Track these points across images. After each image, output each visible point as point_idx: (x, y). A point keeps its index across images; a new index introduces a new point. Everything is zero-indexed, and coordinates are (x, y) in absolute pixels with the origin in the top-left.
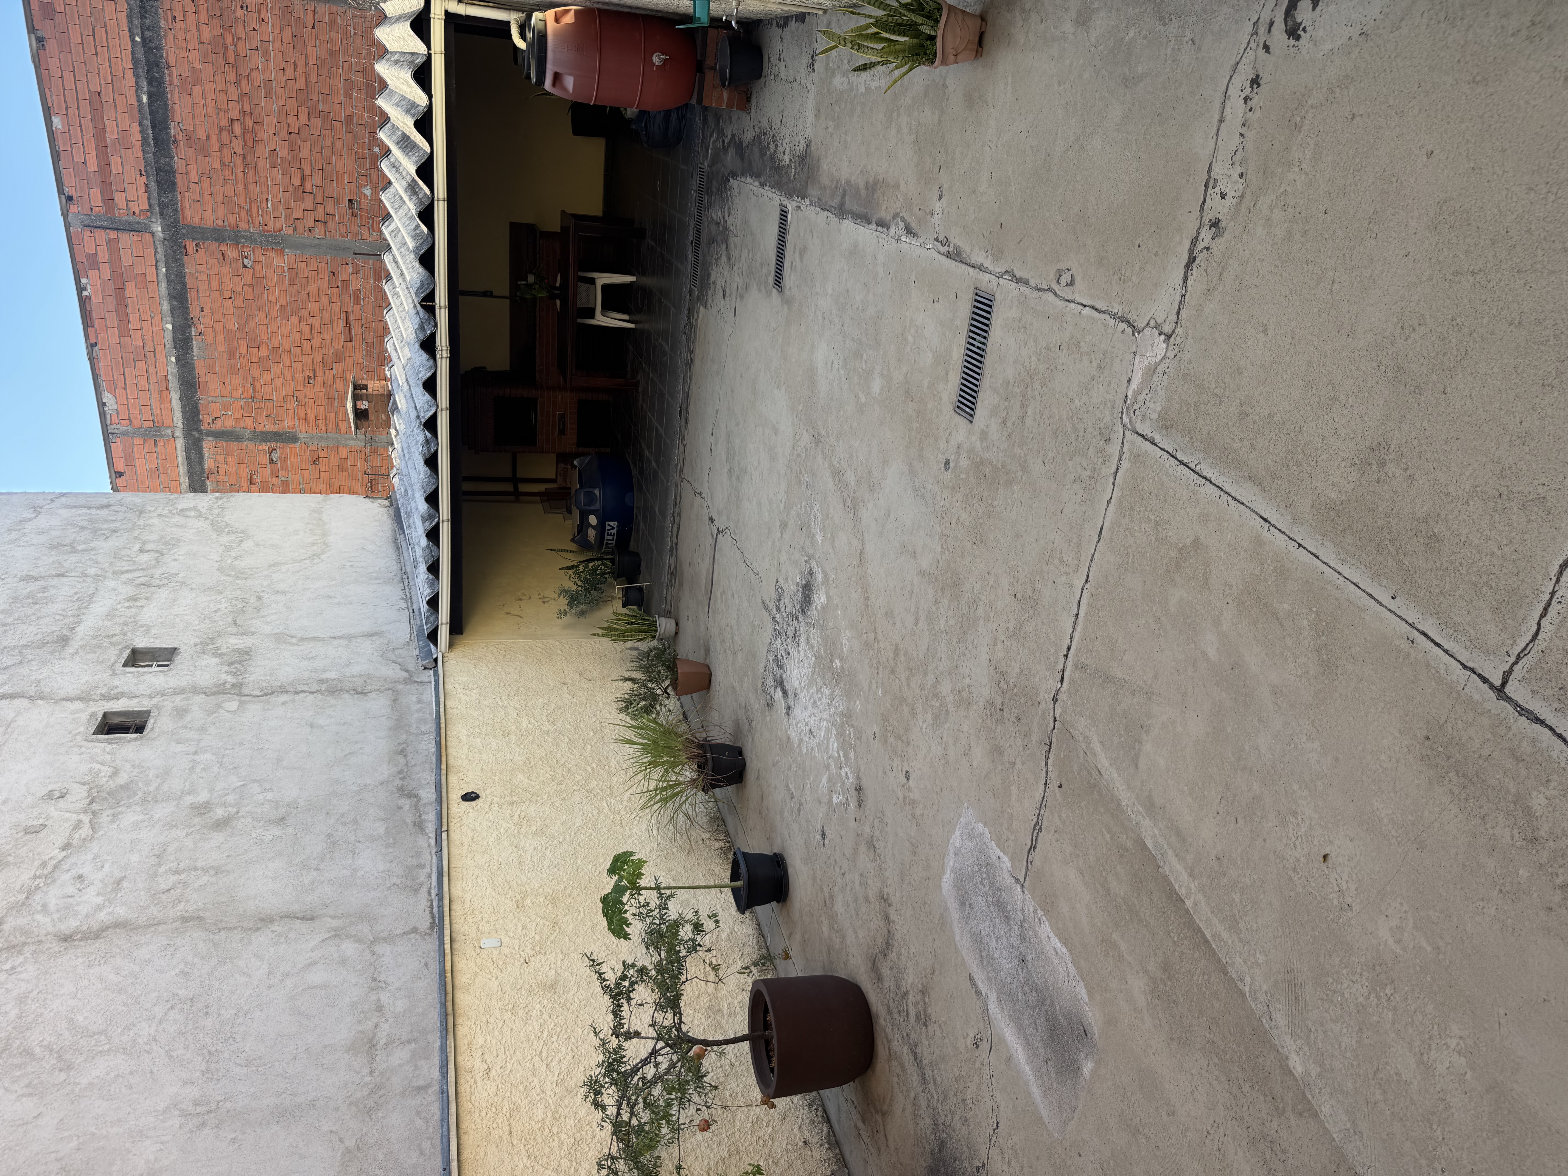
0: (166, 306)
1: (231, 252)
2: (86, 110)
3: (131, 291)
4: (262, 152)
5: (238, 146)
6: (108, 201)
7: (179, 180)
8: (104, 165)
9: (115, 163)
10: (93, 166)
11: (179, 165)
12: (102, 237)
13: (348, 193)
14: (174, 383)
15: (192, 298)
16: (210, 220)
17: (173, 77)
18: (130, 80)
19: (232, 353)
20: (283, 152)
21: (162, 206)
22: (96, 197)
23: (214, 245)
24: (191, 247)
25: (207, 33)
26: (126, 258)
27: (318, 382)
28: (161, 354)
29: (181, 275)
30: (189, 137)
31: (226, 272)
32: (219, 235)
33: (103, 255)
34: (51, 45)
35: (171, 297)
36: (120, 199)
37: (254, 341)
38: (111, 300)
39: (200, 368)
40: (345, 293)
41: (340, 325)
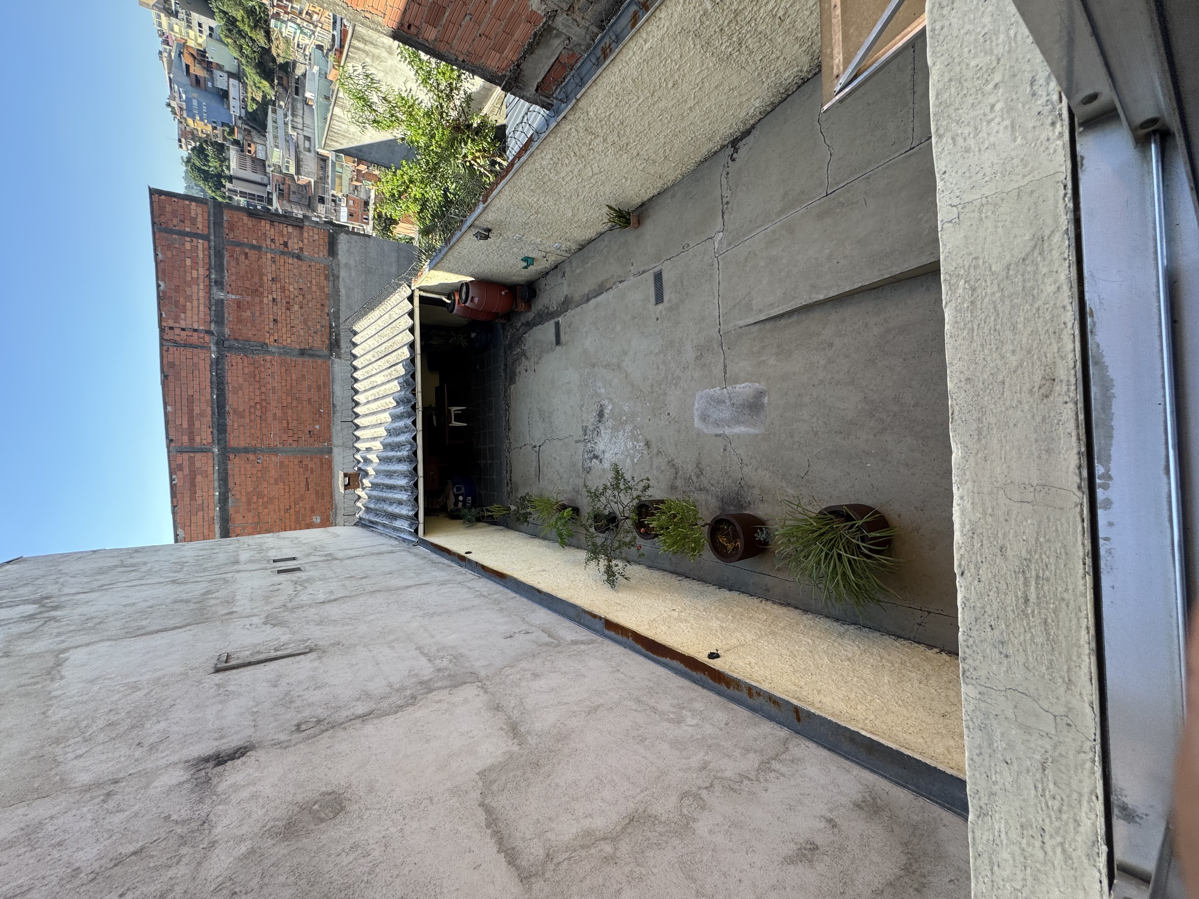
0: (216, 484)
1: (252, 457)
2: (185, 402)
3: (199, 478)
4: (270, 415)
5: (258, 413)
6: (192, 440)
7: (229, 429)
8: (191, 424)
9: (197, 424)
10: (185, 425)
11: (229, 422)
12: (186, 456)
13: (308, 428)
14: (217, 521)
15: (230, 479)
16: (243, 444)
17: (229, 389)
18: (208, 390)
19: (249, 503)
20: (279, 413)
21: (219, 440)
22: (185, 439)
23: (243, 455)
24: (232, 456)
25: (246, 370)
26: (198, 464)
27: (292, 511)
28: (211, 506)
29: (226, 470)
30: (235, 411)
31: (249, 466)
32: (246, 450)
33: (186, 464)
34: (171, 378)
35: (219, 480)
36: (198, 439)
37: (260, 495)
38: (188, 485)
39: (231, 511)
40: (306, 469)
41: (303, 484)
